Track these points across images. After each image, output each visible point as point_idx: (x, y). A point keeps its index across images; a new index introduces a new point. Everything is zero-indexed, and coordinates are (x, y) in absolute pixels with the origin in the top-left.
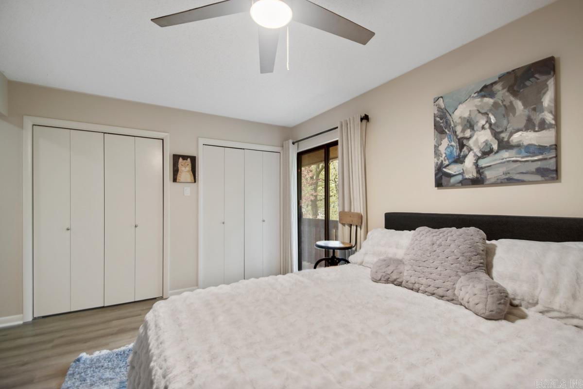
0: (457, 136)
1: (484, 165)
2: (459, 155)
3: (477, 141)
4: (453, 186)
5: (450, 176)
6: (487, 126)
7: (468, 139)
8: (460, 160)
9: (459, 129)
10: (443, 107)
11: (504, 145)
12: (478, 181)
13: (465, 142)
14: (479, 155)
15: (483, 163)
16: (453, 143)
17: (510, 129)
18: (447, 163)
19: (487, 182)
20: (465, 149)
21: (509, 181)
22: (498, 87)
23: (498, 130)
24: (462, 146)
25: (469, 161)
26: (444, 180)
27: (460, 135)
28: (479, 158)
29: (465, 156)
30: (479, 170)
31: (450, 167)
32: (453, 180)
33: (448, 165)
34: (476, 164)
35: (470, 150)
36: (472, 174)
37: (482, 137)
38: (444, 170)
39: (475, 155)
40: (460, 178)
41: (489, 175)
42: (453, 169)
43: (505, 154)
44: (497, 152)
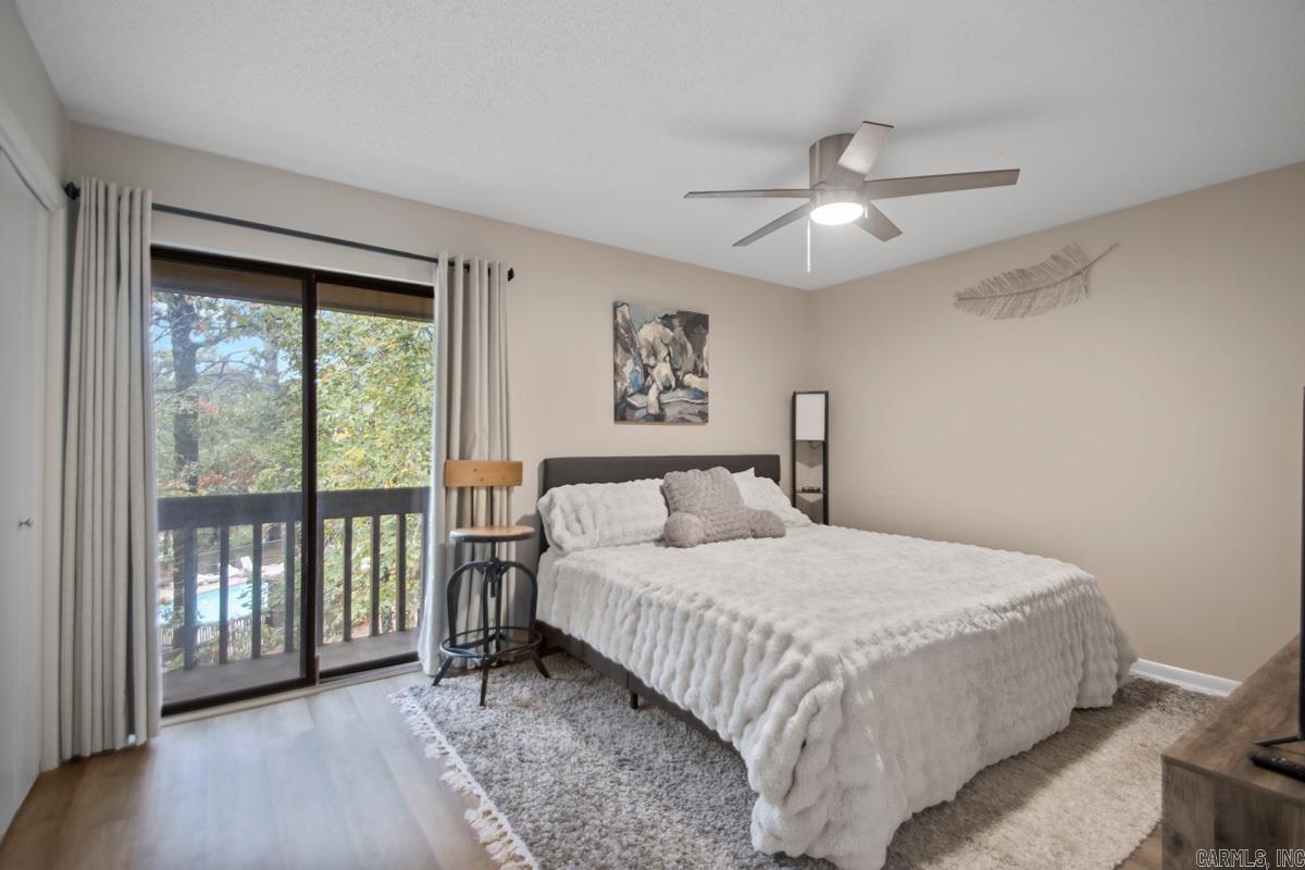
0: (642, 361)
1: (665, 401)
2: (644, 384)
3: (659, 372)
4: (637, 421)
5: (634, 408)
6: (668, 359)
7: (653, 368)
8: (644, 391)
9: (644, 352)
10: (628, 318)
11: (680, 385)
12: (659, 418)
13: (649, 370)
14: (661, 388)
15: (665, 398)
16: (638, 368)
17: (684, 369)
18: (631, 391)
19: (667, 420)
20: (649, 379)
21: (683, 421)
22: (676, 322)
23: (677, 367)
24: (647, 374)
25: (653, 393)
26: (629, 413)
27: (645, 361)
28: (660, 393)
29: (649, 387)
30: (661, 405)
31: (635, 397)
32: (638, 414)
33: (632, 394)
34: (658, 398)
35: (654, 381)
36: (654, 410)
37: (663, 370)
38: (629, 399)
39: (658, 389)
40: (643, 412)
41: (670, 412)
42: (637, 401)
43: (680, 393)
44: (675, 389)
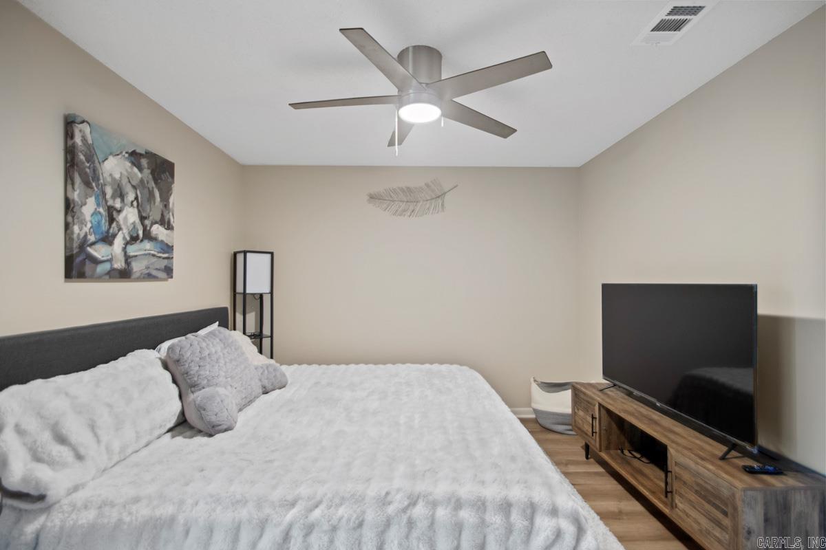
0: (106, 202)
1: (132, 254)
2: (108, 232)
3: (126, 218)
4: (99, 279)
5: (96, 262)
6: (135, 203)
7: (119, 211)
8: (108, 239)
9: (109, 191)
10: (90, 142)
11: (148, 236)
12: (124, 274)
13: (115, 213)
14: (128, 239)
15: (132, 250)
16: (101, 210)
17: (151, 218)
18: (92, 238)
19: (134, 276)
20: (114, 225)
21: (149, 277)
22: (144, 162)
23: (144, 215)
24: (112, 220)
25: (119, 242)
26: (88, 267)
27: (110, 203)
28: (127, 244)
29: (114, 236)
30: (127, 259)
31: (98, 246)
32: (101, 269)
33: (93, 244)
34: (124, 249)
35: (120, 229)
36: (119, 264)
37: (129, 216)
38: (89, 249)
39: (124, 238)
40: (107, 267)
41: (137, 267)
42: (99, 252)
43: (147, 245)
44: (142, 241)
